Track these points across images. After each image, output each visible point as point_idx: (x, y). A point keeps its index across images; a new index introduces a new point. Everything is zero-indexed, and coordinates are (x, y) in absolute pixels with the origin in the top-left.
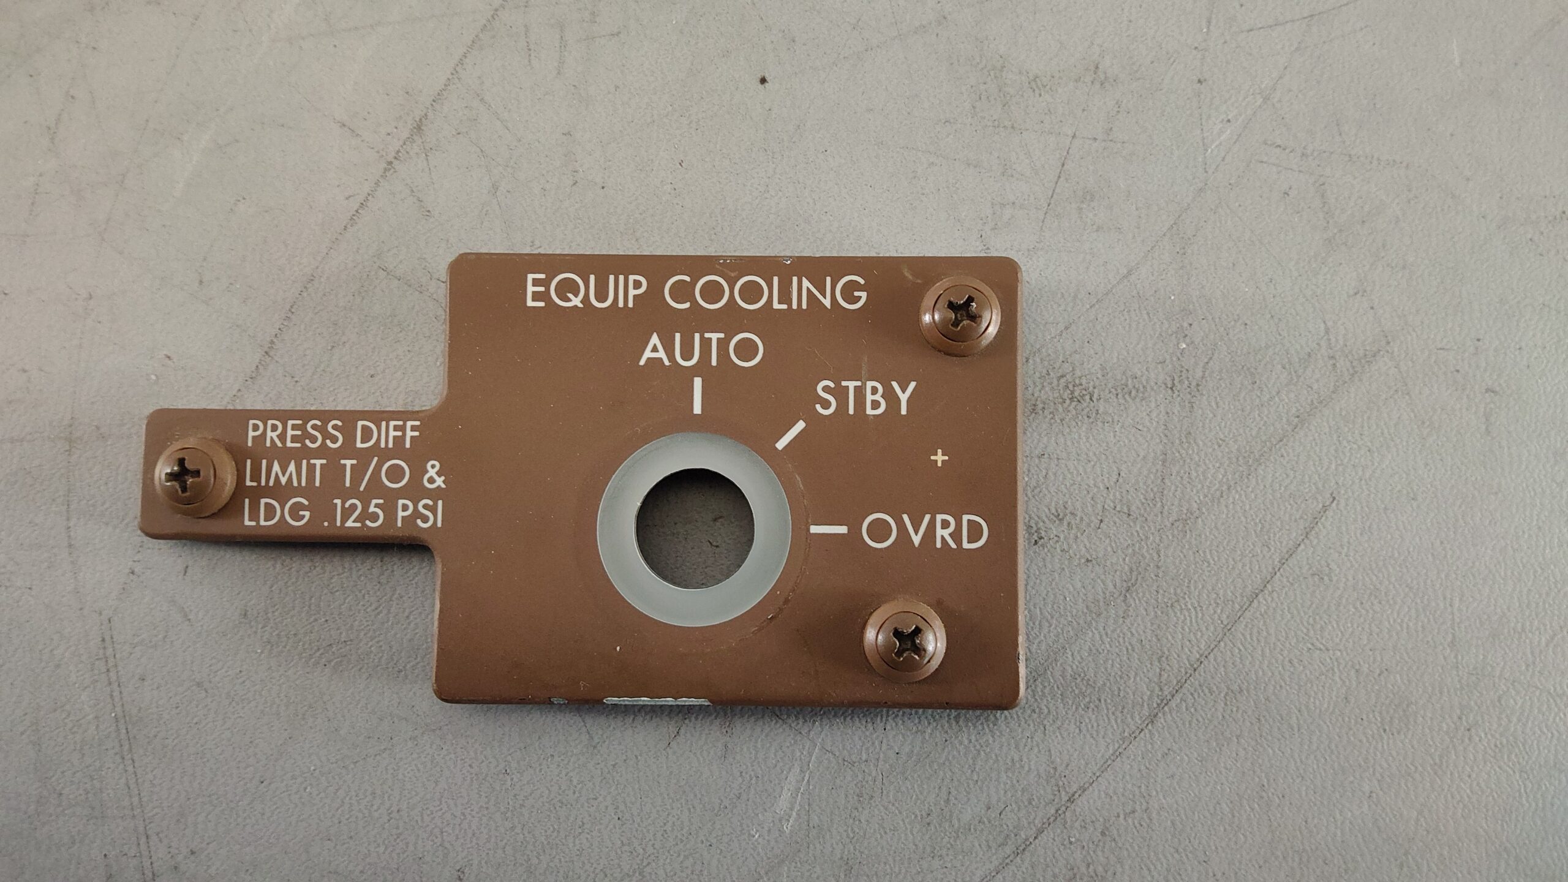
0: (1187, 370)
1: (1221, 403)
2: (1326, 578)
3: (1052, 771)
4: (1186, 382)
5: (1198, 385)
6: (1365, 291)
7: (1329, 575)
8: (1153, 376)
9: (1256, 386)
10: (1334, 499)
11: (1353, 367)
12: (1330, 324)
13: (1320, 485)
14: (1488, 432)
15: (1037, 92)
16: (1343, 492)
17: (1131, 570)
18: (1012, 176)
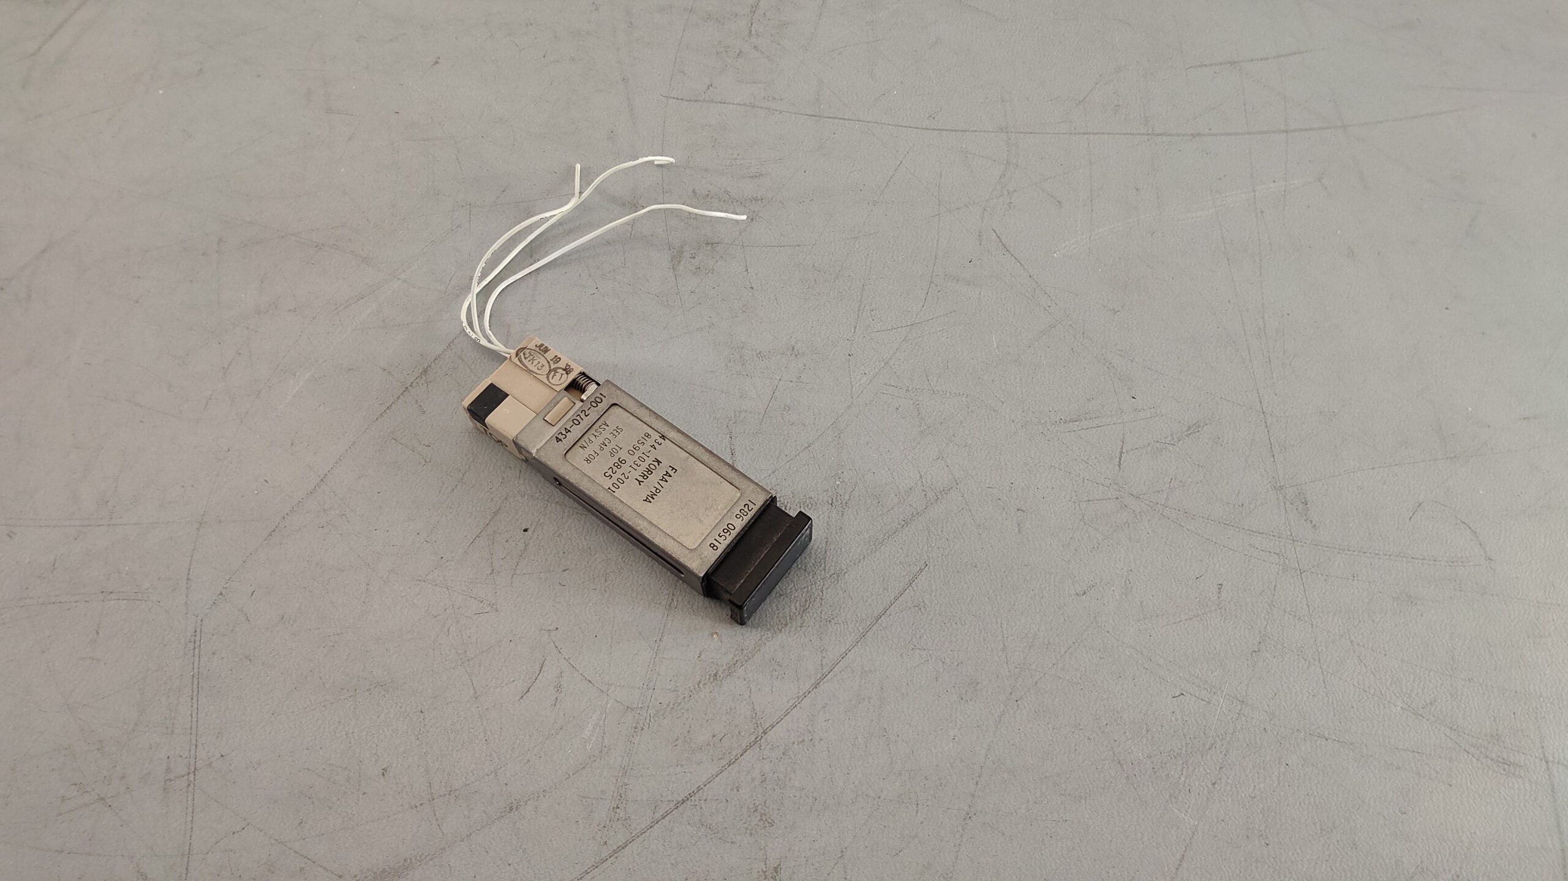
0: (840, 495)
1: (860, 512)
2: (922, 609)
3: (754, 715)
4: (840, 501)
5: (846, 503)
6: (943, 458)
7: (924, 607)
8: (821, 497)
9: (880, 504)
10: (927, 565)
11: (937, 496)
12: (922, 473)
13: (918, 558)
14: (1020, 532)
15: (761, 358)
16: (931, 562)
17: (806, 601)
18: (746, 398)
